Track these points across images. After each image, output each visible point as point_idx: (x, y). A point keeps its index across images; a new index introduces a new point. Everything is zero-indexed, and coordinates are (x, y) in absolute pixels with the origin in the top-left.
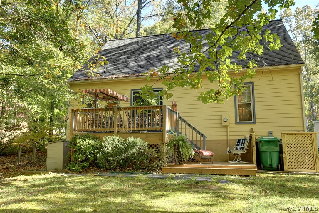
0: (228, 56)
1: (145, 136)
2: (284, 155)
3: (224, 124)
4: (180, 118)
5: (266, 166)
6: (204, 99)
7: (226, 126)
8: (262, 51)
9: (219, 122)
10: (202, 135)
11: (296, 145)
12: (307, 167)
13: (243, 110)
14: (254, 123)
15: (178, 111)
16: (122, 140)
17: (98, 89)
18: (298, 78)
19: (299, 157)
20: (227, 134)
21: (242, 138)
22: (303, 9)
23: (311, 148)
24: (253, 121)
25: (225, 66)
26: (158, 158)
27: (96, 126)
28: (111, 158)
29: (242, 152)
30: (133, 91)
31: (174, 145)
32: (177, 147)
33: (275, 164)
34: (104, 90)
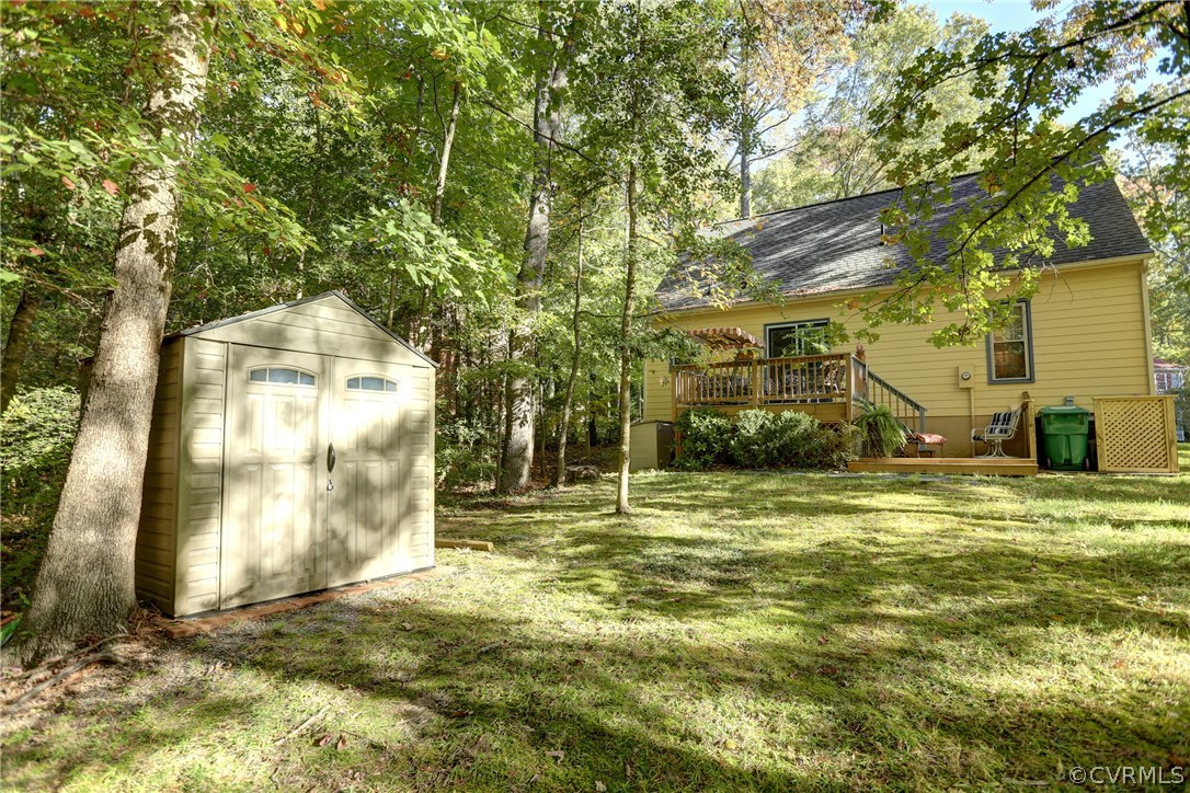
0: (984, 267)
1: (812, 409)
2: (1098, 440)
3: (963, 384)
4: (871, 375)
5: (1057, 461)
6: (938, 342)
7: (969, 389)
8: (1052, 250)
9: (951, 380)
10: (917, 407)
11: (1126, 421)
12: (1150, 464)
13: (1006, 357)
14: (1031, 380)
15: (867, 362)
16: (771, 415)
17: (718, 329)
18: (1136, 282)
19: (1131, 445)
20: (970, 403)
21: (1003, 411)
22: (1170, 86)
23: (1161, 426)
24: (1028, 377)
25: (979, 283)
26: (839, 446)
27: (711, 395)
28: (756, 447)
29: (1004, 437)
30: (768, 328)
31: (868, 423)
32: (873, 427)
33: (1077, 458)
34: (728, 330)
